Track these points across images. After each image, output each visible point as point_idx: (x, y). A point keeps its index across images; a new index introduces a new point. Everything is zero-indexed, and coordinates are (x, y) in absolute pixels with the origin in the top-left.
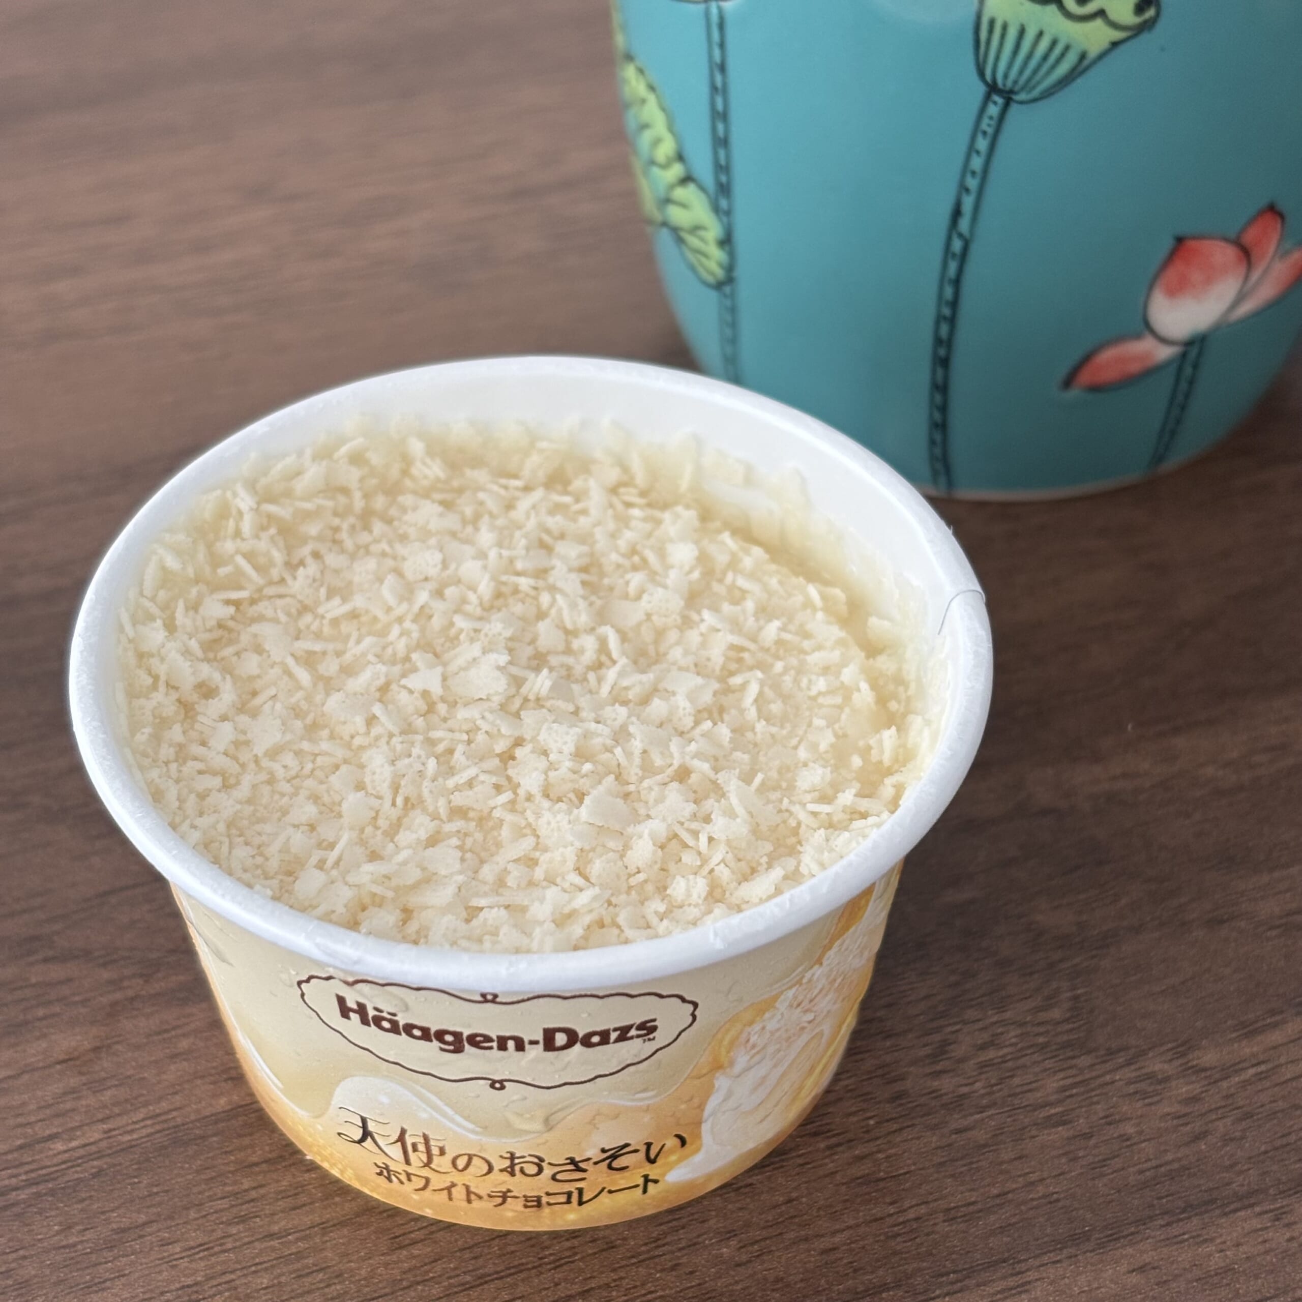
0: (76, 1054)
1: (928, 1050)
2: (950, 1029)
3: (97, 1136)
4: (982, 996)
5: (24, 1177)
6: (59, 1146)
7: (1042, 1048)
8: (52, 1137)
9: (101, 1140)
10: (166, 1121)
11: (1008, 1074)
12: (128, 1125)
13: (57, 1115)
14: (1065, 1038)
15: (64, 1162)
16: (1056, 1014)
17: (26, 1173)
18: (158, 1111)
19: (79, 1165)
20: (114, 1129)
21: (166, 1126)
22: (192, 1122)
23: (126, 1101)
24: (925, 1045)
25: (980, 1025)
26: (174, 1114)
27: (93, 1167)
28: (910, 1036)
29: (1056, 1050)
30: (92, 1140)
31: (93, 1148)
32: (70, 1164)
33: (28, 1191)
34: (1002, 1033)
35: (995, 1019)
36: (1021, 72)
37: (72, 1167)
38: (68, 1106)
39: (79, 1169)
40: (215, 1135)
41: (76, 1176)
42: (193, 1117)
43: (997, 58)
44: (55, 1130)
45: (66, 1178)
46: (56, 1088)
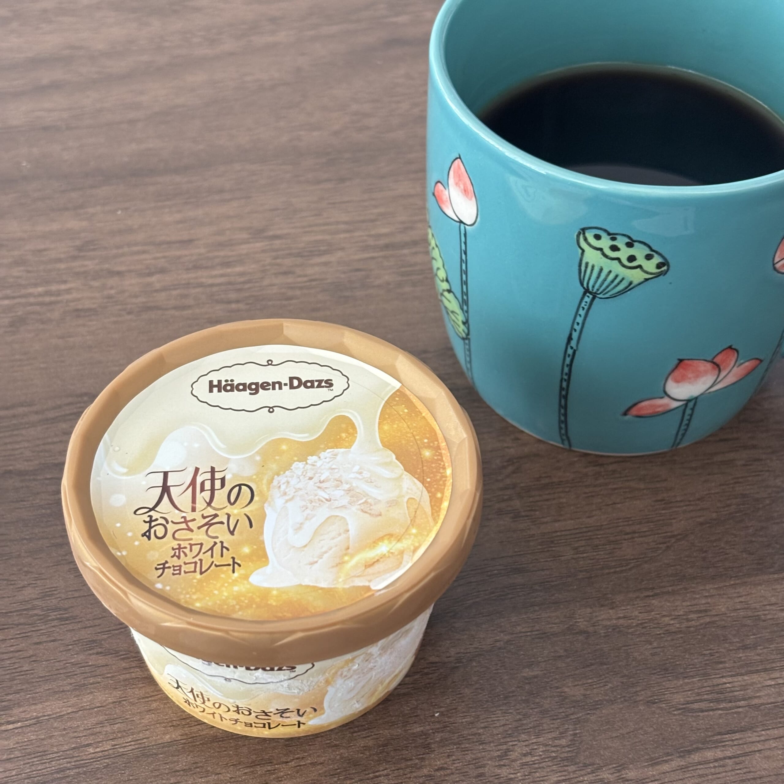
0: (104, 704)
1: (499, 753)
2: (511, 743)
3: (109, 747)
4: (531, 728)
5: (73, 764)
6: (91, 750)
7: (554, 759)
8: (88, 745)
9: (110, 749)
10: (140, 744)
11: (534, 771)
12: (123, 743)
13: (92, 734)
14: (566, 755)
15: (92, 759)
16: (563, 742)
17: (75, 761)
18: (138, 738)
19: (98, 761)
20: (117, 745)
21: (140, 746)
22: (153, 746)
23: (125, 731)
24: (498, 751)
25: (527, 743)
26: (145, 740)
27: (105, 763)
28: (492, 745)
29: (560, 761)
30: (106, 749)
31: (106, 753)
32: (94, 760)
33: (74, 771)
34: (536, 749)
35: (535, 741)
36: (601, 286)
37: (95, 761)
38: (98, 730)
39: (98, 763)
40: (161, 754)
41: (97, 766)
42: (153, 743)
43: (589, 279)
44: (90, 742)
45: (92, 767)
46: (94, 720)
